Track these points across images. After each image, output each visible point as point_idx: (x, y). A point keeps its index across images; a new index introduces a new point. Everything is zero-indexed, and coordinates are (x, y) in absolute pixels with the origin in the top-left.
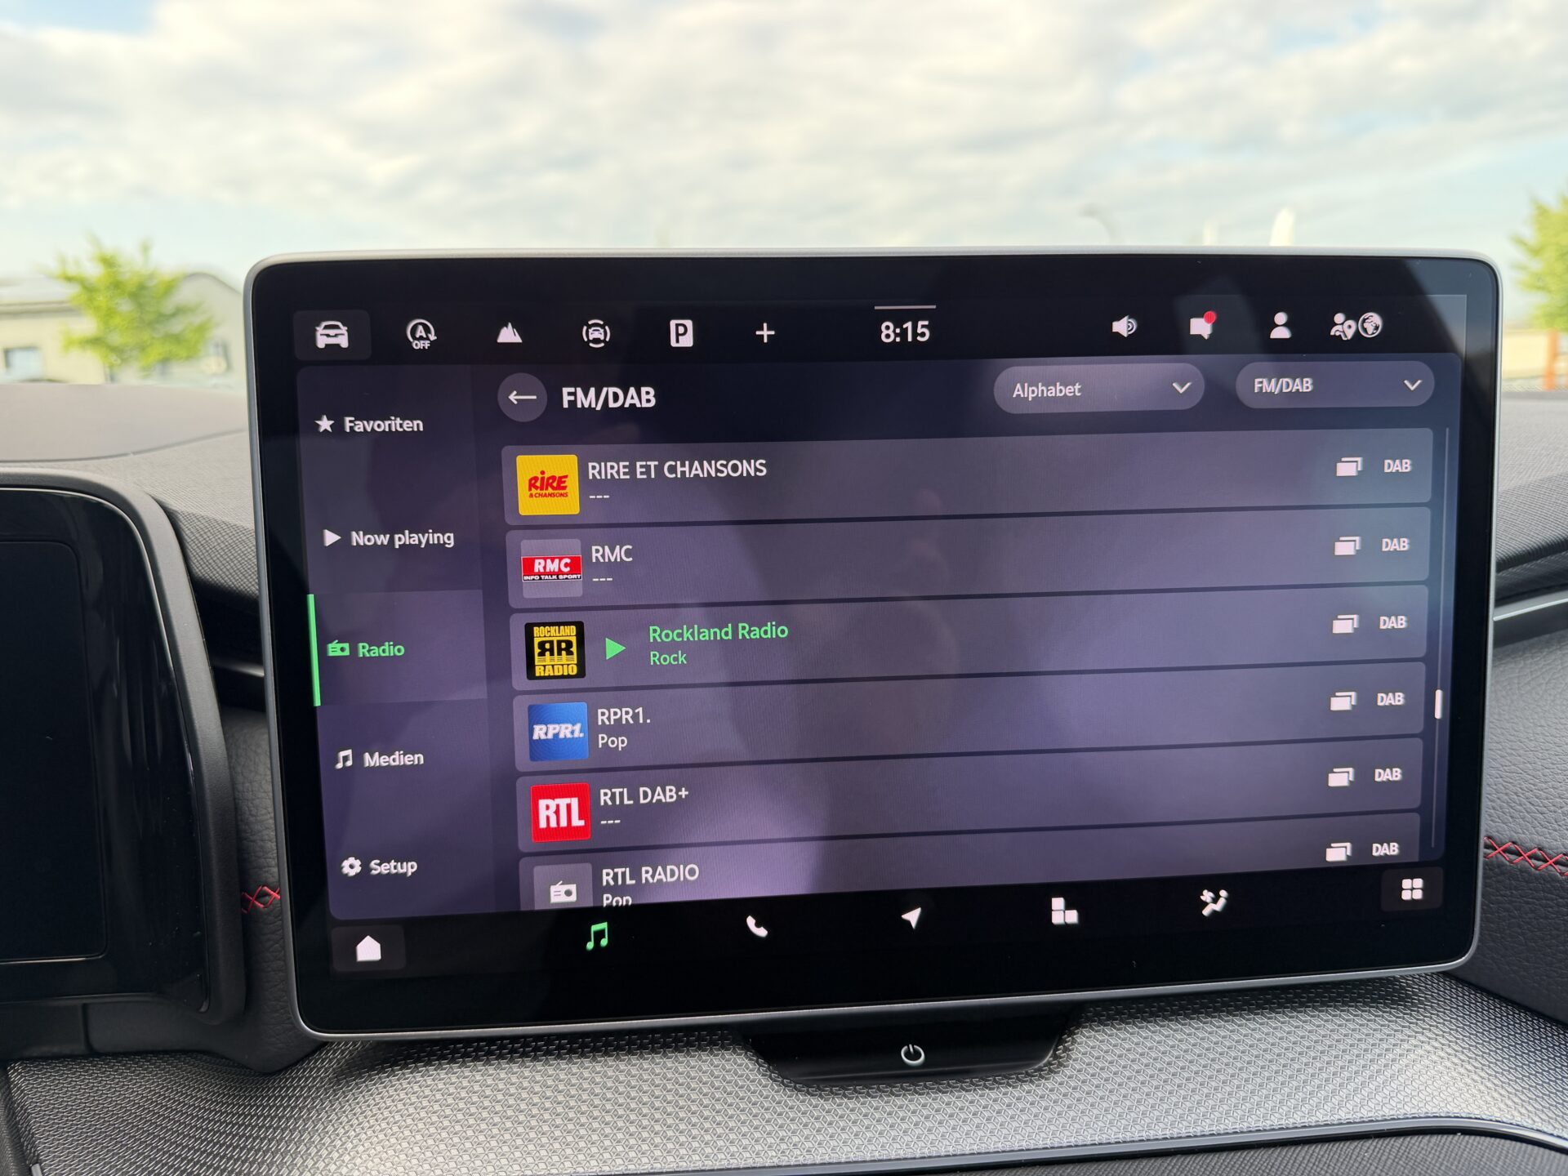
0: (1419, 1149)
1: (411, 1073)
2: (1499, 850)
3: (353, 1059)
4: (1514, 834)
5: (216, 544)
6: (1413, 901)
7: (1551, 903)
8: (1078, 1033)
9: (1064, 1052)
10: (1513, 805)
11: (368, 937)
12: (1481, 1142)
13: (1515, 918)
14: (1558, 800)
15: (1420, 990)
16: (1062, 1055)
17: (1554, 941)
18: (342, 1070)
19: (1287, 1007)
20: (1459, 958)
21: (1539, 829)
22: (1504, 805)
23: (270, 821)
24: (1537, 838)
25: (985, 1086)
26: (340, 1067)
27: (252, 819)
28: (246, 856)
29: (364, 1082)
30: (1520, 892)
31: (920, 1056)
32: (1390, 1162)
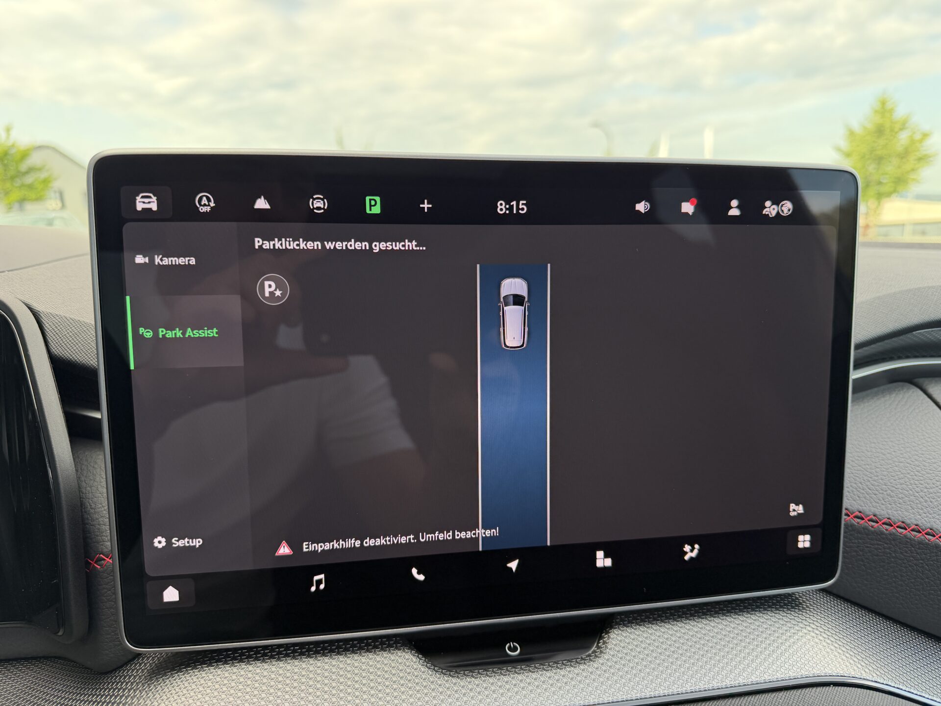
0: (810, 696)
1: (199, 671)
2: (852, 516)
3: (160, 663)
4: (860, 507)
5: (66, 333)
6: (805, 548)
7: (880, 547)
8: (611, 632)
9: (603, 644)
10: (859, 489)
11: (171, 587)
13: (860, 556)
14: (884, 487)
15: (806, 599)
16: (602, 646)
17: (881, 569)
18: (153, 671)
19: (732, 613)
20: (830, 580)
21: (874, 504)
22: (855, 490)
23: (104, 512)
24: (873, 509)
25: (557, 667)
26: (152, 669)
27: (92, 511)
28: (88, 535)
29: (168, 678)
30: (863, 540)
31: (517, 649)
32: (794, 705)
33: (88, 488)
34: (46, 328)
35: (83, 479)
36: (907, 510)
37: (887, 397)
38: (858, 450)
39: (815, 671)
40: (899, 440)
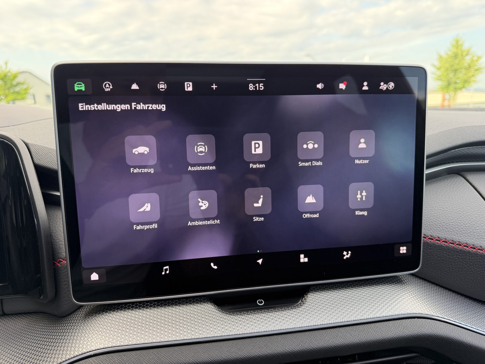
0: (405, 323)
1: (109, 314)
2: (427, 238)
3: (90, 311)
4: (431, 234)
5: (41, 153)
6: (404, 253)
7: (441, 253)
8: (308, 294)
9: (304, 300)
10: (431, 225)
11: (94, 273)
12: (422, 320)
13: (431, 258)
14: (443, 224)
15: (405, 279)
17: (442, 264)
18: (87, 314)
19: (368, 285)
20: (416, 269)
21: (438, 232)
22: (428, 225)
23: (62, 239)
24: (438, 235)
25: (282, 310)
26: (86, 313)
27: (56, 238)
28: (54, 250)
29: (94, 317)
30: (433, 250)
31: (263, 302)
32: (397, 327)
33: (54, 228)
34: (31, 151)
35: (51, 223)
36: (454, 235)
37: (446, 181)
38: (431, 206)
39: (408, 312)
40: (451, 202)
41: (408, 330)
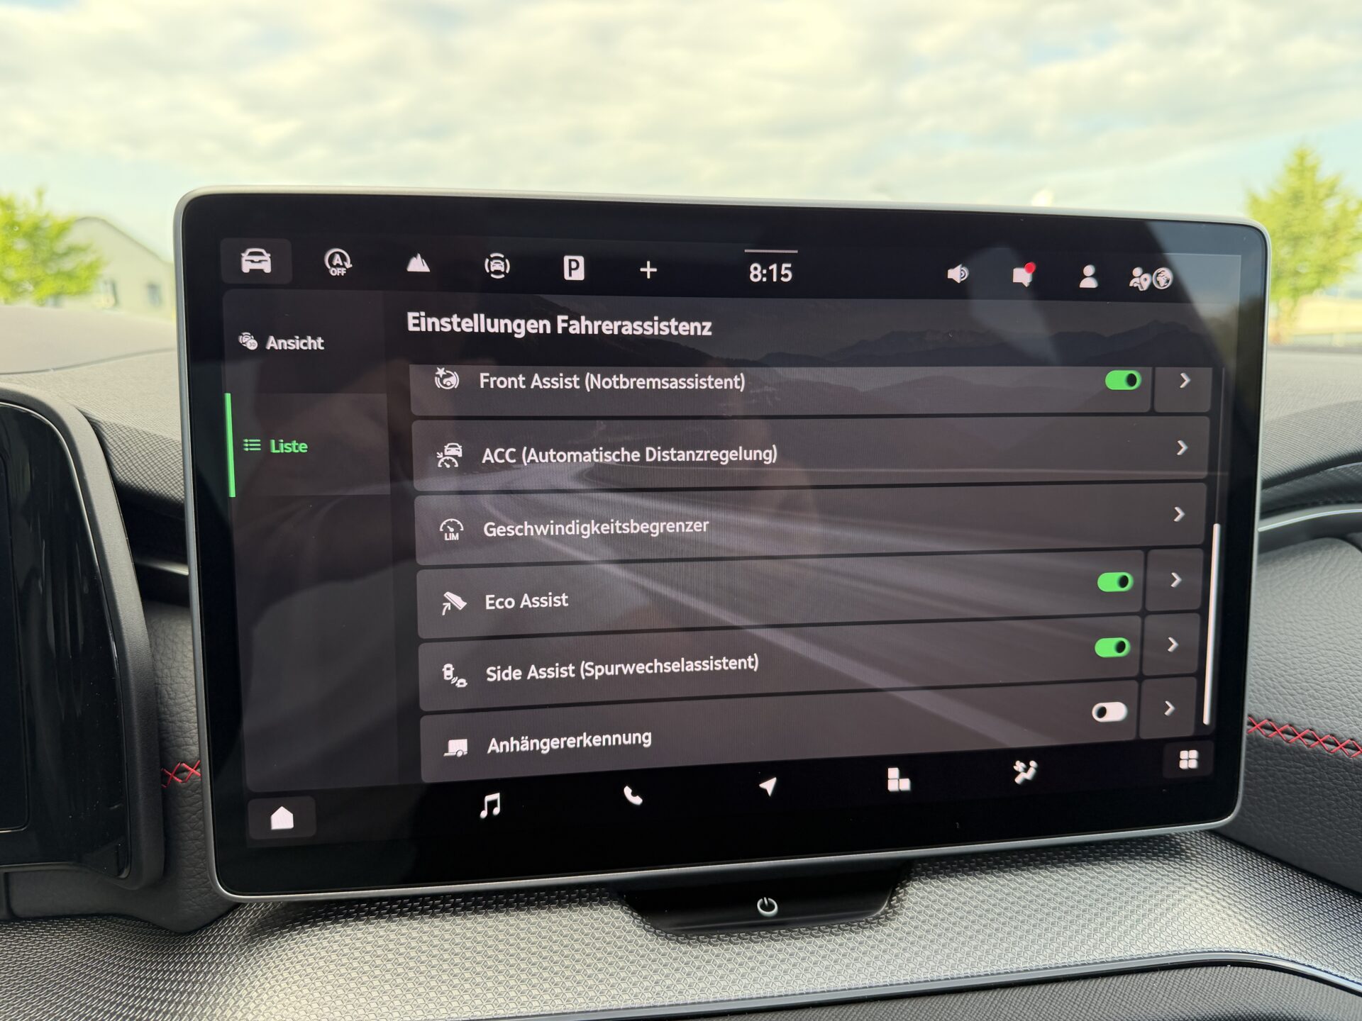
0: (1198, 979)
1: (320, 930)
3: (265, 918)
4: (1270, 713)
5: (137, 451)
6: (1190, 770)
7: (1300, 771)
8: (909, 886)
9: (897, 902)
10: (1268, 688)
11: (282, 808)
12: (1248, 972)
13: (1269, 783)
14: (1305, 684)
15: (1191, 845)
16: (896, 905)
17: (1301, 803)
18: (255, 929)
19: (1084, 861)
20: (1227, 817)
21: (1290, 708)
22: (1261, 688)
23: (188, 704)
24: (1288, 716)
25: (831, 932)
26: (253, 926)
27: (171, 702)
28: (165, 735)
29: (277, 939)
30: (1274, 761)
31: (773, 907)
32: (1174, 990)
33: (166, 671)
34: (109, 445)
35: (158, 657)
36: (1338, 718)
37: (1310, 558)
38: (1266, 632)
39: (1205, 945)
40: (1327, 619)
41: (1208, 1001)
